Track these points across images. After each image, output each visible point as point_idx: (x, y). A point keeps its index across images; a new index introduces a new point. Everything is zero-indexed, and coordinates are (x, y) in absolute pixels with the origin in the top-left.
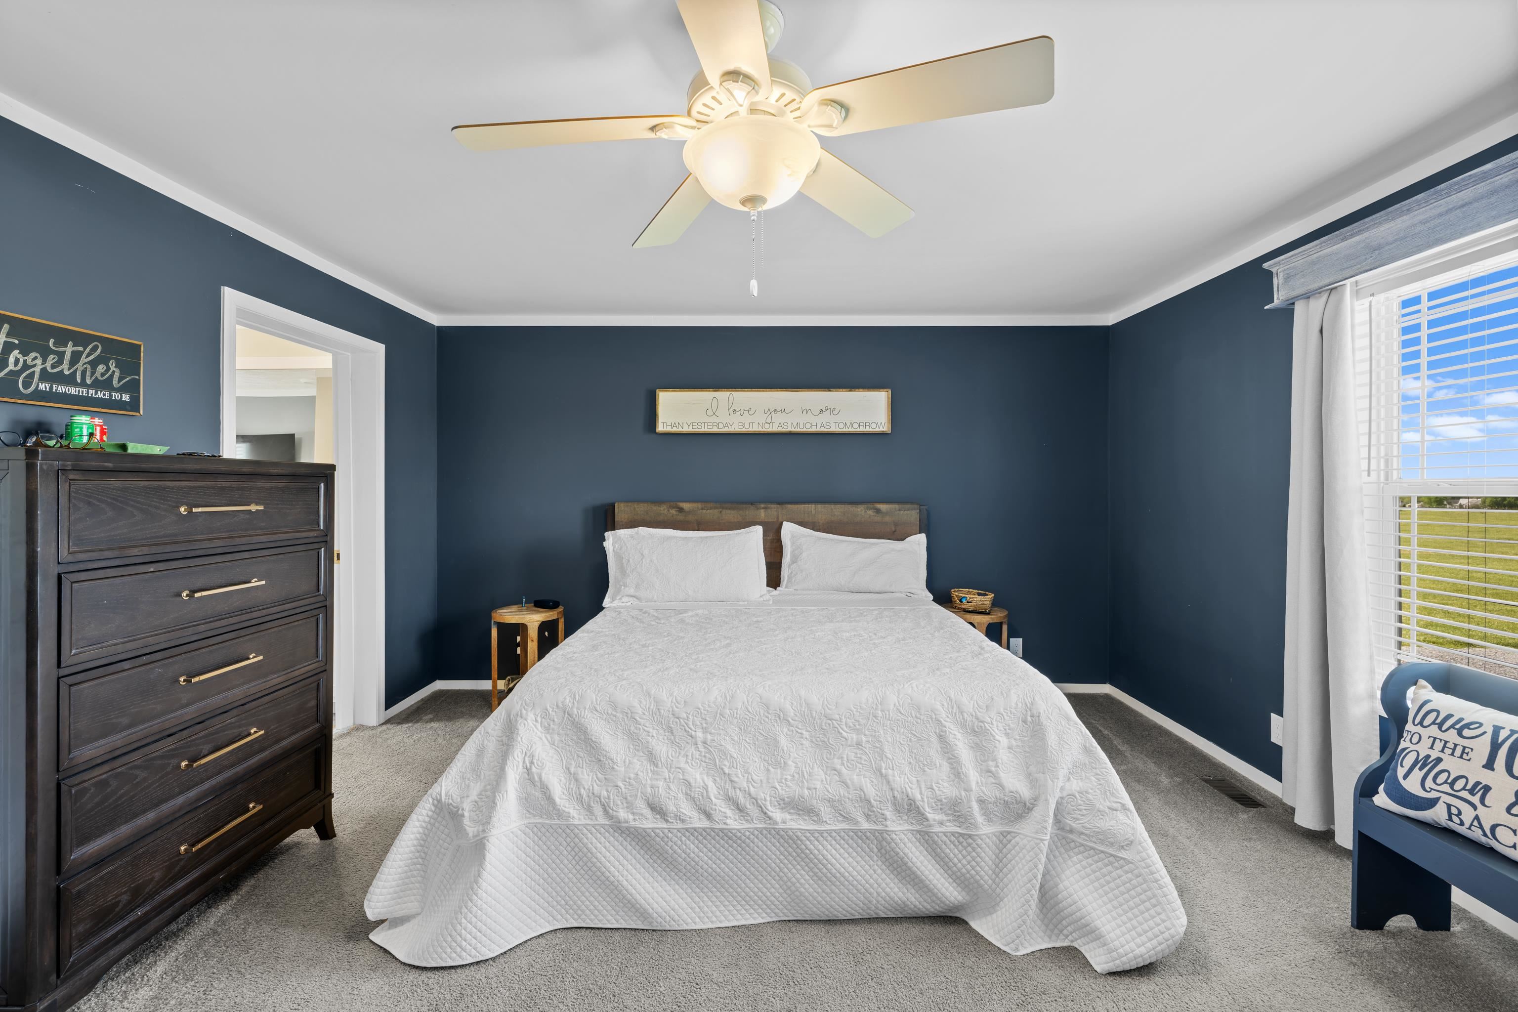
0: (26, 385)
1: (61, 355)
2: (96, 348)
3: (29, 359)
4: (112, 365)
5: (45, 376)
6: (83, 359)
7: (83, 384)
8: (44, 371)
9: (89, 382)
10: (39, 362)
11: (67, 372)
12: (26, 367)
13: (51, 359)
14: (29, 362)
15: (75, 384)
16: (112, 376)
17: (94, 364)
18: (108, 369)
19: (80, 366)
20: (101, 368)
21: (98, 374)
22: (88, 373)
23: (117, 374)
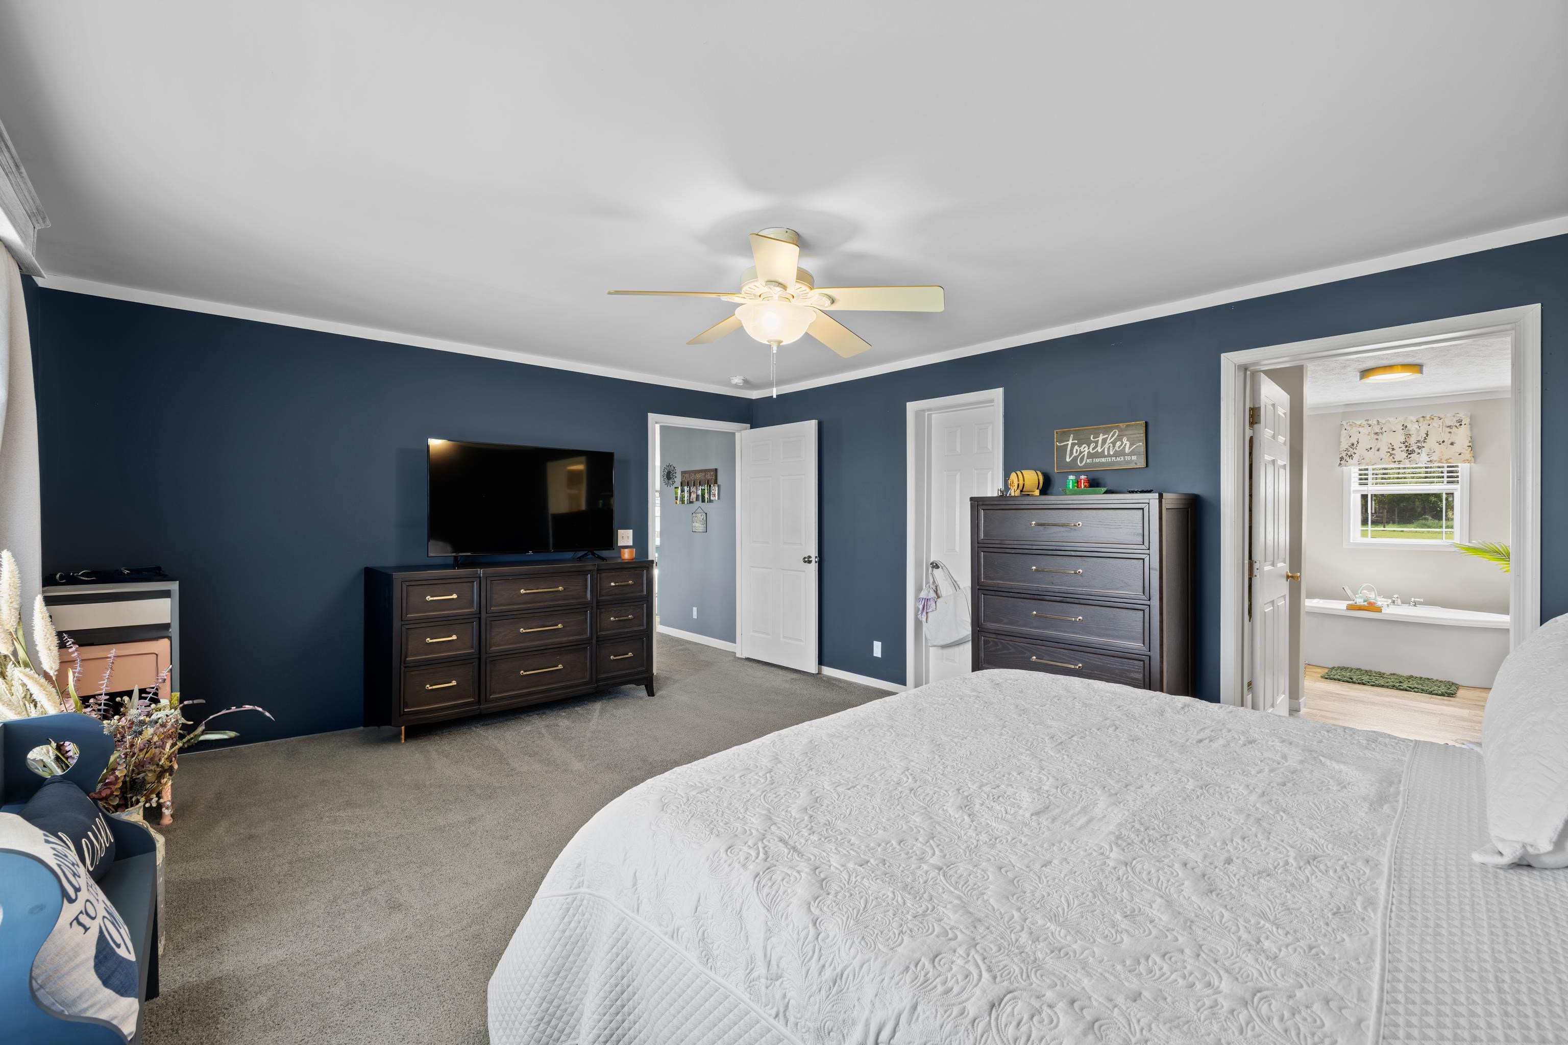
0: (1081, 461)
1: (1097, 442)
2: (1115, 432)
3: (1082, 448)
4: (1125, 440)
5: (1090, 455)
6: (1108, 441)
7: (1109, 456)
8: (1089, 452)
9: (1111, 453)
10: (1086, 449)
11: (1100, 451)
12: (1081, 453)
13: (1092, 445)
14: (1082, 450)
15: (1105, 457)
16: (1124, 448)
17: (1114, 443)
18: (1122, 443)
19: (1106, 446)
20: (1118, 444)
21: (1117, 448)
22: (1111, 448)
23: (1128, 445)
